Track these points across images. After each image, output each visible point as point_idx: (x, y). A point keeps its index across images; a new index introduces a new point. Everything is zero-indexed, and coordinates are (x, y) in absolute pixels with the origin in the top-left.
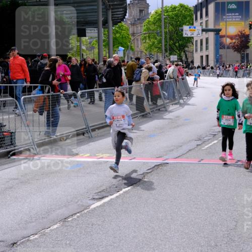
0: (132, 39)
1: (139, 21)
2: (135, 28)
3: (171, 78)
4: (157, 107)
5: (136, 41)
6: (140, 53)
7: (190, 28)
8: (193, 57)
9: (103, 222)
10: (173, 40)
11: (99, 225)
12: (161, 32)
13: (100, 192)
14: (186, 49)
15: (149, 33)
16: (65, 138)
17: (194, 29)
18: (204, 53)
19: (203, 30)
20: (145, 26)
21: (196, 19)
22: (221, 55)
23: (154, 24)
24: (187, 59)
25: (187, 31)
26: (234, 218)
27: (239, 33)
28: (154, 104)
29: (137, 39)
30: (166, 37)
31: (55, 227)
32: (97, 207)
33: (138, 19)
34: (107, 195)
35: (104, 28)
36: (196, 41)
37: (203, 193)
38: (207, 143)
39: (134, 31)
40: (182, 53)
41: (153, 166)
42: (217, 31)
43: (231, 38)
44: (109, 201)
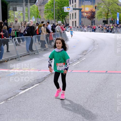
0: (40, 12)
1: (43, 4)
2: (41, 7)
3: (58, 32)
4: (51, 46)
5: (41, 14)
6: (43, 19)
7: (67, 8)
8: (69, 22)
9: (25, 100)
10: (59, 14)
11: (23, 102)
12: (53, 9)
13: (24, 86)
14: (66, 18)
15: (48, 10)
16: (7, 61)
17: (69, 8)
18: (74, 20)
19: (74, 9)
20: (45, 6)
21: (70, 3)
22: (82, 21)
23: (50, 5)
24: (66, 23)
25: (66, 9)
26: (87, 98)
27: (91, 11)
28: (50, 44)
29: (42, 13)
30: (56, 12)
31: (2, 103)
32: (22, 93)
33: (42, 3)
34: (27, 88)
35: (26, 7)
36: (70, 14)
37: (73, 86)
38: (75, 63)
39: (40, 9)
40: (64, 20)
41: (49, 74)
42: (80, 10)
43: (87, 13)
44: (28, 91)
